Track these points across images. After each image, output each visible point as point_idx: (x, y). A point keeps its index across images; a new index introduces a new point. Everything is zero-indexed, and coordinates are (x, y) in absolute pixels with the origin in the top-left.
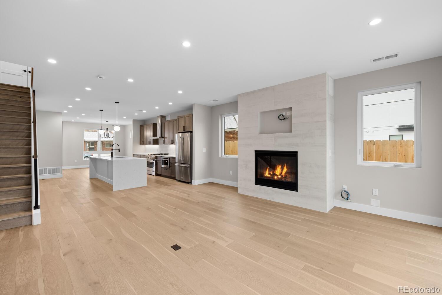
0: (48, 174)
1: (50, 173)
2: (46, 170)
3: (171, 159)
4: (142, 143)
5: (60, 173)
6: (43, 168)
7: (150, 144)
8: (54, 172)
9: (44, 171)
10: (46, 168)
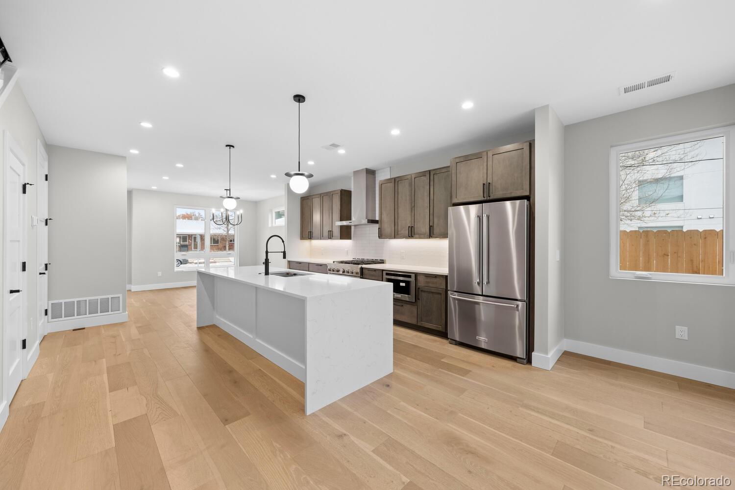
0: (88, 315)
1: (93, 311)
2: (83, 305)
3: (420, 278)
4: (307, 233)
5: (121, 311)
6: (75, 300)
7: (331, 236)
8: (105, 310)
9: (79, 308)
10: (84, 299)
